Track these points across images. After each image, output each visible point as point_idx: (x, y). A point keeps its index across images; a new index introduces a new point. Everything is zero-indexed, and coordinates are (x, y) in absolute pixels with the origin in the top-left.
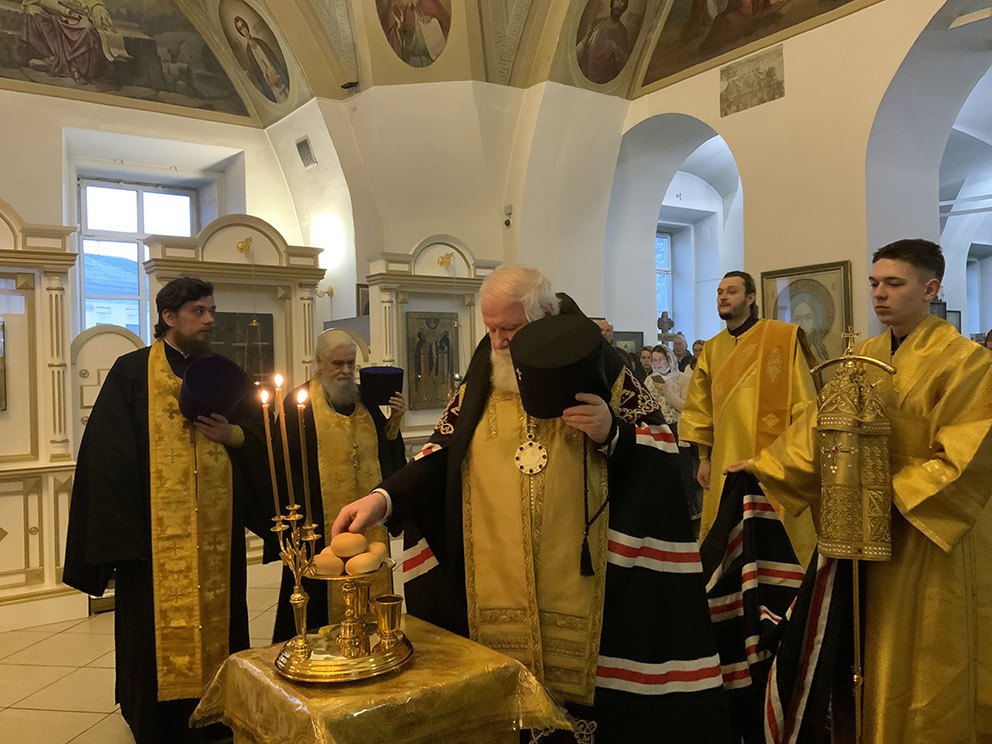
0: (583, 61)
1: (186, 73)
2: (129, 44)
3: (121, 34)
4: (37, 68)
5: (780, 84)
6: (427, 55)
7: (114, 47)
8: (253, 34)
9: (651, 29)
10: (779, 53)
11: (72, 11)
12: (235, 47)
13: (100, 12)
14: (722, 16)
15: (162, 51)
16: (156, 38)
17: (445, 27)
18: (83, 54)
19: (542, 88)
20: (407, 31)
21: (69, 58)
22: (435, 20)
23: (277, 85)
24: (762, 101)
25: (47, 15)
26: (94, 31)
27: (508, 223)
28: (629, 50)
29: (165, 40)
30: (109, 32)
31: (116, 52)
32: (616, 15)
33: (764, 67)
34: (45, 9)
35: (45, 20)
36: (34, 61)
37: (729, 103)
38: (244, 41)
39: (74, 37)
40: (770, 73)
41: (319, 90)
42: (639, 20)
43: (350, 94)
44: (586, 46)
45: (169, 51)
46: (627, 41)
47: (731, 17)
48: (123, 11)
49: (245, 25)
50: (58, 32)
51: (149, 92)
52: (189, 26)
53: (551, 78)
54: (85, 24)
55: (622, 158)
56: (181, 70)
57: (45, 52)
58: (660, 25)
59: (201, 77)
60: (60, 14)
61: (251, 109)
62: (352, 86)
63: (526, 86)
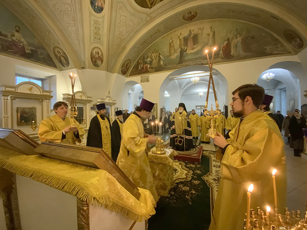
0: (122, 71)
1: (44, 58)
2: (31, 50)
3: (30, 48)
4: (10, 52)
5: (149, 80)
6: (98, 66)
7: (28, 50)
8: (61, 54)
9: (130, 69)
10: (149, 76)
11: (19, 41)
12: (56, 56)
13: (25, 43)
14: (141, 69)
15: (39, 53)
16: (38, 50)
17: (102, 62)
18: (21, 50)
19: (116, 74)
20: (95, 62)
21: (18, 51)
22: (100, 61)
23: (66, 64)
24: (146, 82)
25: (13, 41)
26: (23, 46)
27: (109, 93)
28: (127, 71)
29: (39, 51)
30: (27, 47)
31: (28, 51)
32: (127, 66)
33: (147, 78)
34: (13, 40)
35: (12, 42)
36: (9, 50)
37: (142, 81)
38: (59, 55)
39: (19, 47)
40: (148, 78)
41: (76, 67)
42: (129, 67)
43: (82, 69)
44: (122, 69)
45: (40, 53)
46: (127, 70)
47: (142, 70)
48: (30, 43)
49: (60, 52)
50: (15, 45)
51: (36, 60)
52: (45, 49)
53: (117, 73)
54: (21, 44)
55: (125, 85)
56: (43, 58)
57: (12, 49)
58: (132, 68)
59: (47, 59)
60: (16, 41)
61: (58, 67)
62: (83, 68)
63: (113, 73)
